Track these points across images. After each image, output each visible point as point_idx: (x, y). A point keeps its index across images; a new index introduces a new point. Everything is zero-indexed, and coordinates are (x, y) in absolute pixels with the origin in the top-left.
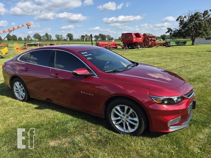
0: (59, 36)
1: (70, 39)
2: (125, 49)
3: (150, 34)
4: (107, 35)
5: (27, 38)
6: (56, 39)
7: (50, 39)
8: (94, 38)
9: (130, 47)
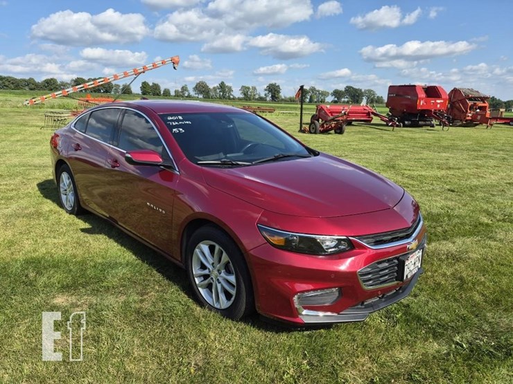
0: (249, 88)
1: (272, 96)
2: (391, 126)
3: (472, 90)
4: (367, 89)
5: (180, 90)
6: (242, 96)
7: (229, 96)
8: (330, 96)
9: (406, 122)
